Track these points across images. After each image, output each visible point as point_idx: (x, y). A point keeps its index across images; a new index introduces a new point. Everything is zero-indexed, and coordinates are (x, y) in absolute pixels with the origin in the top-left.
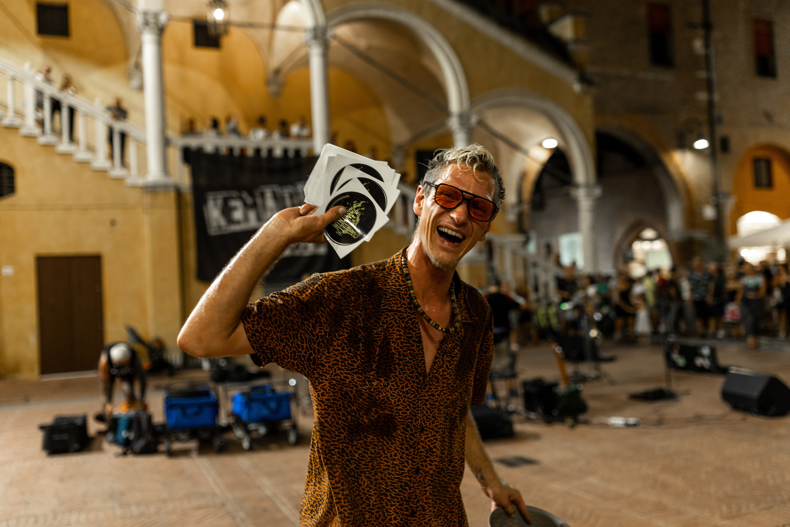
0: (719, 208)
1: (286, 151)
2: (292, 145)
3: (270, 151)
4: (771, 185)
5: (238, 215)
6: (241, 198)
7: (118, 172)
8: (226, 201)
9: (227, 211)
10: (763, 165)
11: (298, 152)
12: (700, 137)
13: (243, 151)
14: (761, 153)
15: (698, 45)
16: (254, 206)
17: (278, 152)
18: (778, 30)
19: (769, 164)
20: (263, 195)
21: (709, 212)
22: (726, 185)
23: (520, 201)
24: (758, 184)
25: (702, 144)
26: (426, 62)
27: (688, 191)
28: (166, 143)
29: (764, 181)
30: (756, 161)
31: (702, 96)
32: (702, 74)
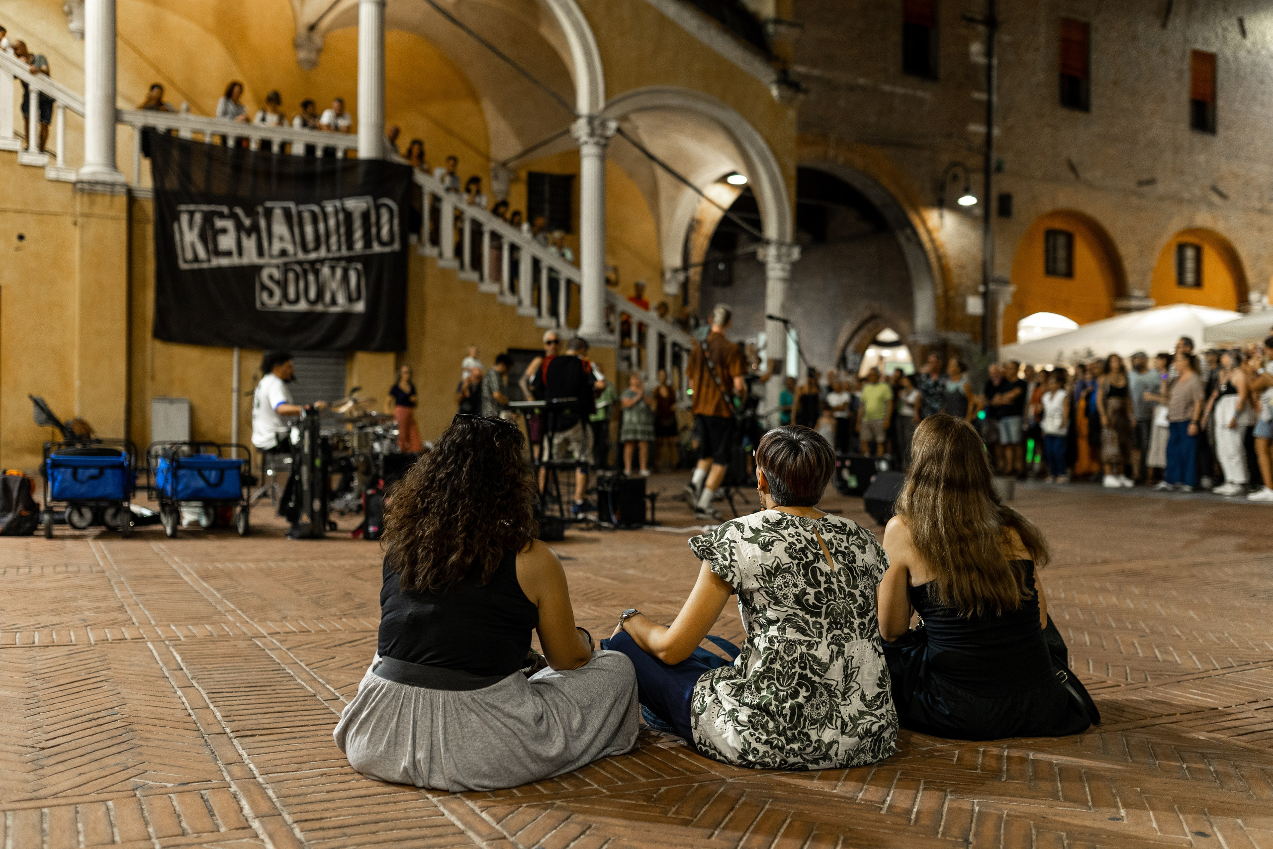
0: (988, 299)
1: (310, 149)
2: (321, 140)
3: (284, 145)
4: (1069, 274)
5: (227, 242)
6: (233, 216)
7: (33, 157)
8: (208, 218)
9: (209, 235)
10: (1061, 241)
11: (330, 152)
12: (967, 191)
13: (242, 142)
14: (1058, 224)
15: (976, 48)
16: (254, 229)
17: (298, 149)
18: (1096, 38)
19: (1070, 239)
20: (269, 214)
21: (974, 306)
22: (1002, 267)
23: (686, 265)
24: (1051, 270)
25: (968, 201)
26: (544, 31)
27: (944, 270)
28: (115, 117)
29: (1061, 266)
30: (1051, 235)
31: (977, 129)
32: (982, 96)
